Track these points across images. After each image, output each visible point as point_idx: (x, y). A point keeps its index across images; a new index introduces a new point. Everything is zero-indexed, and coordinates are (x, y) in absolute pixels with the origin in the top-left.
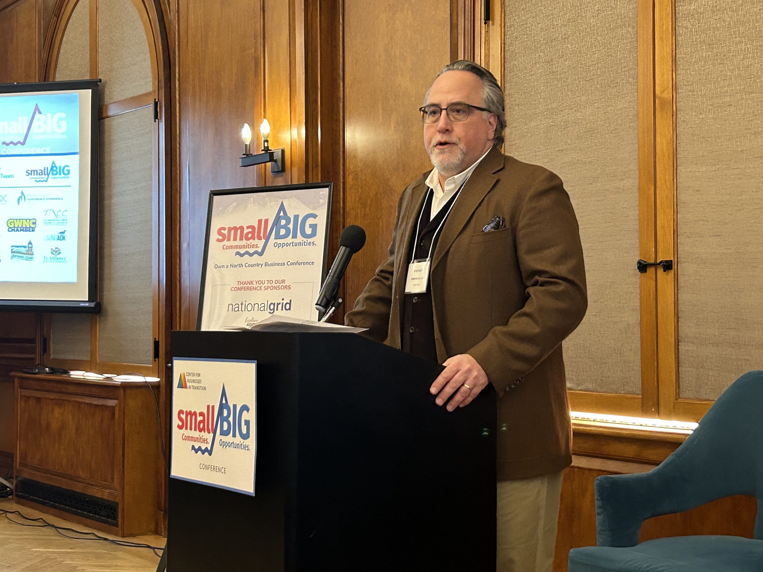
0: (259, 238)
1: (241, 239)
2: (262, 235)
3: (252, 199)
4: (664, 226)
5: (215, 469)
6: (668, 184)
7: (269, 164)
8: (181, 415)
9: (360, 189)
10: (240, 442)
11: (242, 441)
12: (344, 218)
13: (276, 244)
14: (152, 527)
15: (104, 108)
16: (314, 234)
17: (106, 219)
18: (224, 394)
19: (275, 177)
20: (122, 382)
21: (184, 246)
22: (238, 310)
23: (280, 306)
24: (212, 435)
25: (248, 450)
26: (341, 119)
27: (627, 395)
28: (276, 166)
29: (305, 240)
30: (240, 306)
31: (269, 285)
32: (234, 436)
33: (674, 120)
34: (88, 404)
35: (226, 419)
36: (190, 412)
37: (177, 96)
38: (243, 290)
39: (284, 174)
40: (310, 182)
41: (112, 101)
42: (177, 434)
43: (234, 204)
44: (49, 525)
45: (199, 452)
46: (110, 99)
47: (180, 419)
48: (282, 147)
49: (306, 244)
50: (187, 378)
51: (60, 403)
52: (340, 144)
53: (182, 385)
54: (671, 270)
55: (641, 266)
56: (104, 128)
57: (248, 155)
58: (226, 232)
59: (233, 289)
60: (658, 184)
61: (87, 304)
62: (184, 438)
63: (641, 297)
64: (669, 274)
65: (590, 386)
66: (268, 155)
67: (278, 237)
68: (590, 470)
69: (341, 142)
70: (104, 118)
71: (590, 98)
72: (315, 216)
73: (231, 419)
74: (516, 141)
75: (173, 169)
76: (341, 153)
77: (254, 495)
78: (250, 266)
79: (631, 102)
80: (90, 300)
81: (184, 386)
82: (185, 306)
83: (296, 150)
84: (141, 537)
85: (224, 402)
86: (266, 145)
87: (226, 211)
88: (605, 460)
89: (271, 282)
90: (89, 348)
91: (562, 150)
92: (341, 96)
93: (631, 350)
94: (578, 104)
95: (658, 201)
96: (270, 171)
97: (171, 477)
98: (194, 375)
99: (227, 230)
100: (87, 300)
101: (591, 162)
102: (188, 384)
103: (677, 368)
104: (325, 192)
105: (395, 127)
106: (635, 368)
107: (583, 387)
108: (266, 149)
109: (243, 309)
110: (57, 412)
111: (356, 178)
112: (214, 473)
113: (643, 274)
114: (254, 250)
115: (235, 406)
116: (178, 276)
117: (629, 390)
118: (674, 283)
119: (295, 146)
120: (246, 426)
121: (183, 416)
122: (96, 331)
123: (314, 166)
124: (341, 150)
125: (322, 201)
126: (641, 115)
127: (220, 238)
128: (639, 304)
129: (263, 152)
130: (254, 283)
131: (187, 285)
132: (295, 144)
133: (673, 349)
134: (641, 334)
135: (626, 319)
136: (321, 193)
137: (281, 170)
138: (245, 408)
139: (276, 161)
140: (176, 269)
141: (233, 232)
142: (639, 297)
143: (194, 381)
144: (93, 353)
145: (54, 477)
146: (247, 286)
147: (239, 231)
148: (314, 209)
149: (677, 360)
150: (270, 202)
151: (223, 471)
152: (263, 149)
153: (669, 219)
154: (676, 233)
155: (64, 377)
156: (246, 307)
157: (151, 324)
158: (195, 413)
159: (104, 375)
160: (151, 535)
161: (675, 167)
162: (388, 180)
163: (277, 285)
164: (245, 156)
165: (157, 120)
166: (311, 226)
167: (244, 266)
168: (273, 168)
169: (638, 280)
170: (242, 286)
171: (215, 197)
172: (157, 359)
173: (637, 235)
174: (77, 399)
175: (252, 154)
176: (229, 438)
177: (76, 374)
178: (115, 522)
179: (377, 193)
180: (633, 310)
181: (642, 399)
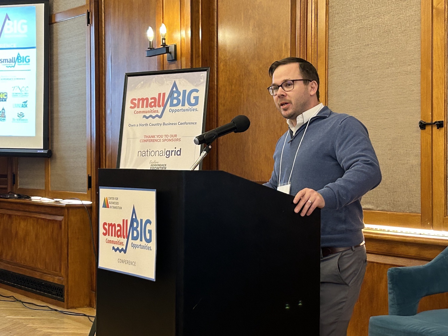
0: (159, 106)
1: (147, 107)
2: (161, 104)
3: (154, 79)
4: (438, 98)
5: (128, 262)
6: (441, 68)
7: (166, 55)
8: (105, 226)
9: (228, 72)
10: (145, 244)
11: (146, 244)
12: (217, 92)
13: (171, 110)
14: (87, 302)
15: (53, 17)
16: (196, 103)
17: (55, 93)
18: (134, 212)
19: (170, 64)
20: (66, 204)
21: (108, 111)
22: (145, 155)
23: (173, 153)
24: (127, 239)
25: (150, 250)
26: (215, 23)
27: (411, 214)
28: (170, 57)
29: (191, 107)
30: (146, 152)
31: (166, 138)
32: (141, 240)
33: (446, 23)
34: (43, 219)
35: (136, 229)
36: (111, 224)
37: (103, 8)
38: (148, 141)
39: (176, 61)
40: (194, 67)
41: (58, 11)
42: (102, 239)
43: (142, 83)
44: (18, 301)
45: (118, 251)
46: (57, 10)
47: (105, 228)
48: (175, 44)
49: (191, 110)
50: (109, 201)
51: (25, 218)
52: (214, 41)
53: (106, 206)
54: (442, 128)
55: (421, 125)
56: (53, 30)
57: (151, 49)
58: (136, 102)
59: (141, 141)
60: (434, 68)
61: (43, 151)
62: (107, 242)
63: (421, 147)
64: (441, 130)
65: (386, 208)
66: (165, 48)
67: (172, 105)
68: (385, 264)
69: (216, 40)
70: (52, 24)
71: (387, 9)
72: (197, 91)
73: (139, 229)
74: (336, 39)
75: (100, 58)
76: (216, 48)
77: (155, 281)
78: (153, 125)
79: (415, 11)
80: (44, 149)
81: (107, 206)
82: (109, 152)
83: (184, 45)
84: (80, 309)
85: (134, 217)
86: (164, 42)
87: (136, 88)
88: (395, 258)
89: (167, 136)
90: (44, 181)
91: (368, 45)
92: (216, 8)
93: (414, 183)
94: (379, 12)
95: (434, 80)
96: (167, 60)
97: (98, 267)
98: (113, 199)
99: (137, 100)
100: (42, 148)
101: (387, 53)
102: (110, 205)
103: (445, 195)
104: (204, 74)
105: (252, 29)
106: (416, 195)
107: (381, 208)
108: (164, 45)
109: (148, 155)
110: (23, 224)
111: (225, 65)
112: (127, 265)
113: (423, 131)
114: (156, 114)
115: (141, 220)
116: (104, 132)
117: (413, 210)
118: (444, 137)
119: (184, 43)
120: (149, 234)
121: (107, 227)
122: (49, 170)
123: (197, 56)
124: (215, 45)
125: (202, 80)
126: (423, 20)
127: (133, 106)
128: (420, 151)
129: (162, 47)
130: (156, 137)
131: (110, 139)
132: (183, 41)
133: (443, 182)
134: (421, 172)
135: (411, 162)
136: (201, 75)
137: (174, 59)
138: (149, 222)
139: (170, 53)
140: (103, 128)
141: (141, 101)
142: (420, 146)
143: (113, 203)
144: (46, 185)
145: (21, 268)
146: (151, 139)
147: (145, 101)
148: (196, 86)
149: (445, 189)
150: (167, 81)
151: (134, 264)
152: (162, 44)
153: (441, 92)
154: (446, 102)
155: (27, 200)
156: (150, 153)
157: (86, 165)
158: (115, 225)
159: (54, 199)
160: (87, 307)
161: (446, 57)
162: (248, 66)
163: (171, 138)
164: (150, 49)
165: (89, 25)
166: (194, 98)
167: (149, 125)
168: (168, 58)
169: (420, 135)
170: (147, 139)
171: (129, 78)
172: (90, 189)
173: (420, 104)
174: (36, 216)
175: (154, 48)
176: (138, 242)
177: (35, 199)
178: (62, 298)
179: (239, 76)
180: (416, 156)
181: (421, 216)
